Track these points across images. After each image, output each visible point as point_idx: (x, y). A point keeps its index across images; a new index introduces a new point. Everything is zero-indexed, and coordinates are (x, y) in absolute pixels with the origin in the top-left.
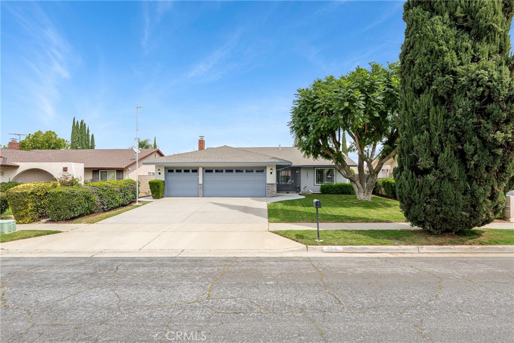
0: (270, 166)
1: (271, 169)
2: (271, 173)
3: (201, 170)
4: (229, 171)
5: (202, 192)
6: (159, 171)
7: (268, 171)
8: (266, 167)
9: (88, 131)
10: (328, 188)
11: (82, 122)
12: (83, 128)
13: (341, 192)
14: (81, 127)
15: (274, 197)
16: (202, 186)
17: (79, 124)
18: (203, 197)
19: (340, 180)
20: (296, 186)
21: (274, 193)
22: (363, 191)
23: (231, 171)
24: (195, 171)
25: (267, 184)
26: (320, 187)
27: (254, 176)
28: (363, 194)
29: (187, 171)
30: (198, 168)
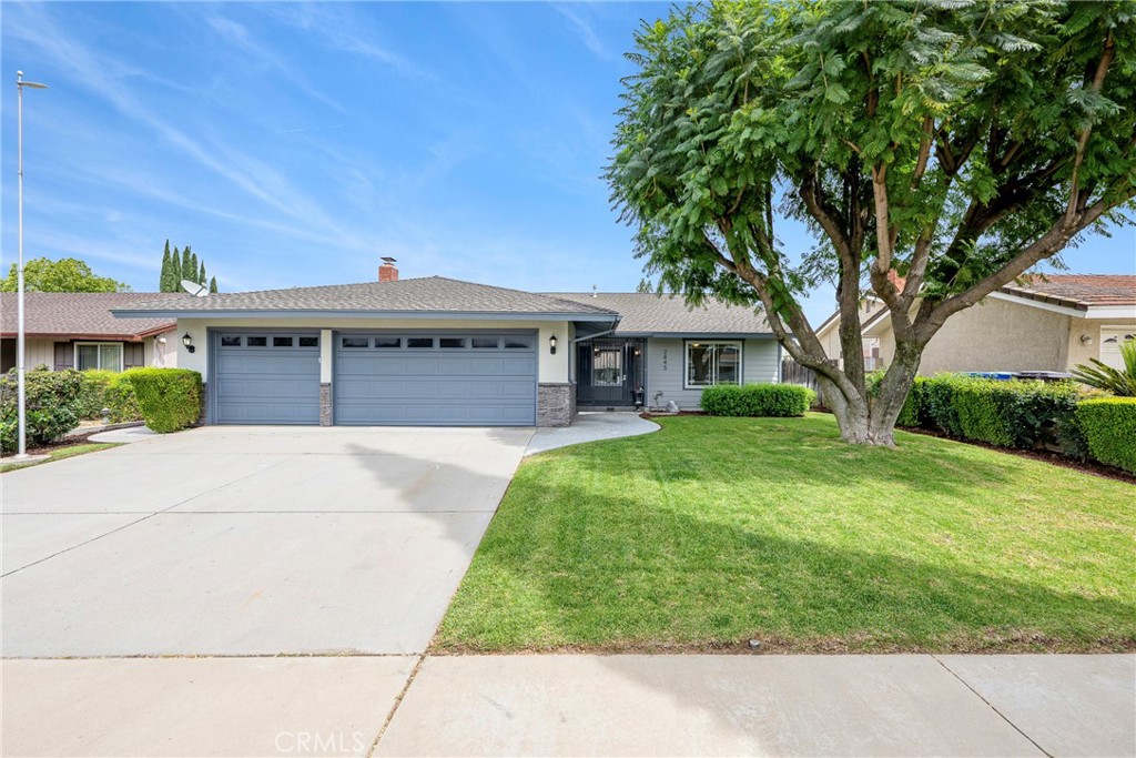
0: (549, 325)
1: (553, 338)
2: (553, 350)
3: (326, 341)
4: (421, 342)
5: (329, 411)
6: (187, 342)
7: (544, 344)
8: (537, 330)
9: (203, 271)
10: (725, 398)
11: (187, 252)
12: (190, 264)
13: (764, 410)
14: (185, 262)
15: (560, 426)
16: (328, 390)
17: (181, 256)
18: (335, 423)
19: (764, 373)
20: (633, 392)
21: (561, 415)
22: (866, 413)
23: (427, 343)
24: (311, 341)
25: (541, 385)
26: (700, 394)
27: (500, 361)
28: (865, 421)
29: (282, 342)
30: (319, 333)
